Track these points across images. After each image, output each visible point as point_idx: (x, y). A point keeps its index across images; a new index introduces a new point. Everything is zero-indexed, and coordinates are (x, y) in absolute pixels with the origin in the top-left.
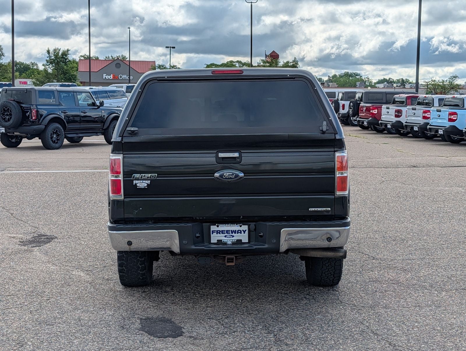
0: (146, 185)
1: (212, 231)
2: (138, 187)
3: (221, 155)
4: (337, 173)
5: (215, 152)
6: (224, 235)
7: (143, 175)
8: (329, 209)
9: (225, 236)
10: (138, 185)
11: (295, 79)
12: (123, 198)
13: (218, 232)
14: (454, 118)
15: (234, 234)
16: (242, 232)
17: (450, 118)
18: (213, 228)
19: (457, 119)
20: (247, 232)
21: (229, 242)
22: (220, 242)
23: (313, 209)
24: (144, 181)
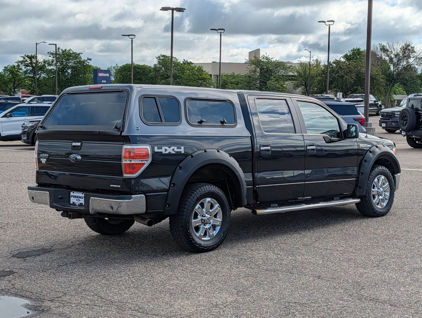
0: (45, 162)
1: (71, 196)
2: (42, 163)
4: (123, 160)
5: (72, 142)
6: (76, 199)
7: (44, 155)
8: (120, 186)
9: (77, 200)
10: (42, 161)
11: (123, 92)
13: (75, 197)
15: (80, 199)
16: (82, 198)
18: (72, 194)
20: (84, 198)
21: (77, 204)
22: (74, 204)
23: (112, 185)
24: (44, 159)
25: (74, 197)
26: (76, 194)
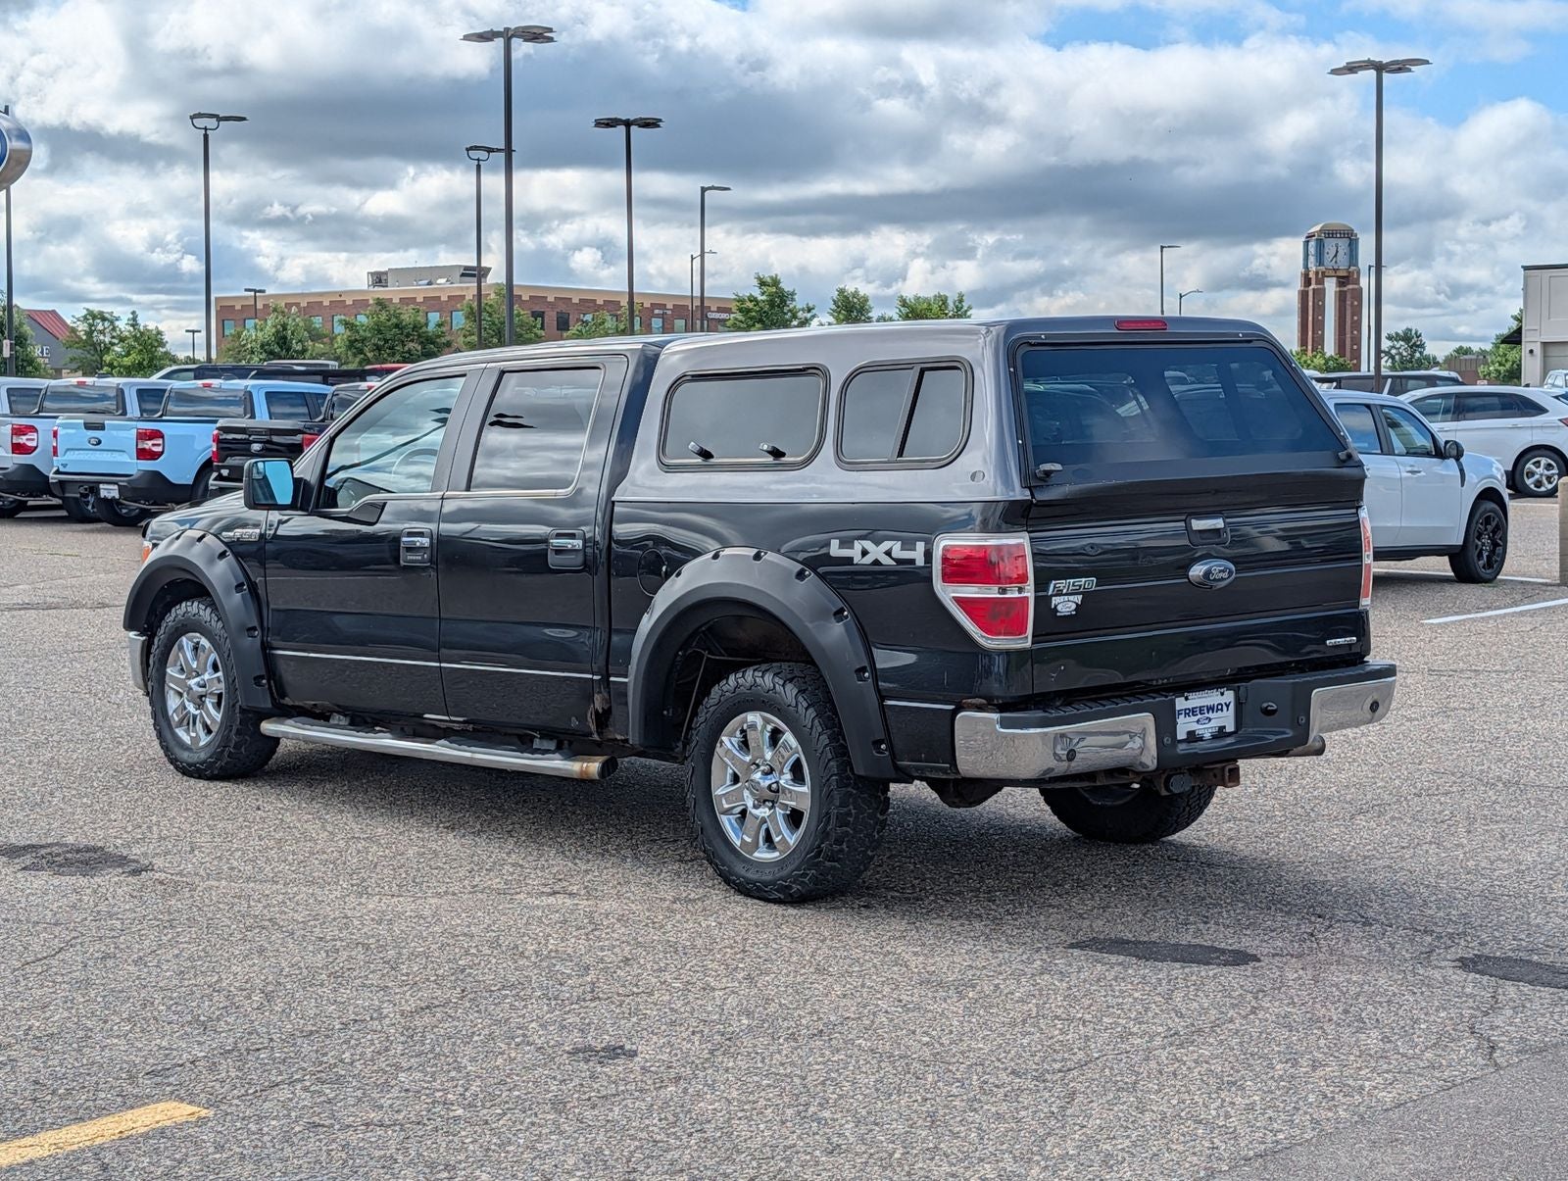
0: (1074, 606)
1: (1179, 711)
2: (1058, 614)
3: (1198, 524)
5: (1184, 517)
6: (1196, 718)
7: (1072, 581)
8: (1355, 639)
9: (1198, 721)
10: (1059, 608)
12: (1028, 644)
13: (1192, 712)
14: (155, 449)
15: (1211, 715)
16: (1225, 708)
17: (144, 449)
18: (1181, 703)
19: (162, 453)
20: (1232, 706)
21: (1207, 736)
22: (1192, 737)
23: (1333, 641)
24: (1071, 598)
25: (1188, 714)
26: (1197, 700)
